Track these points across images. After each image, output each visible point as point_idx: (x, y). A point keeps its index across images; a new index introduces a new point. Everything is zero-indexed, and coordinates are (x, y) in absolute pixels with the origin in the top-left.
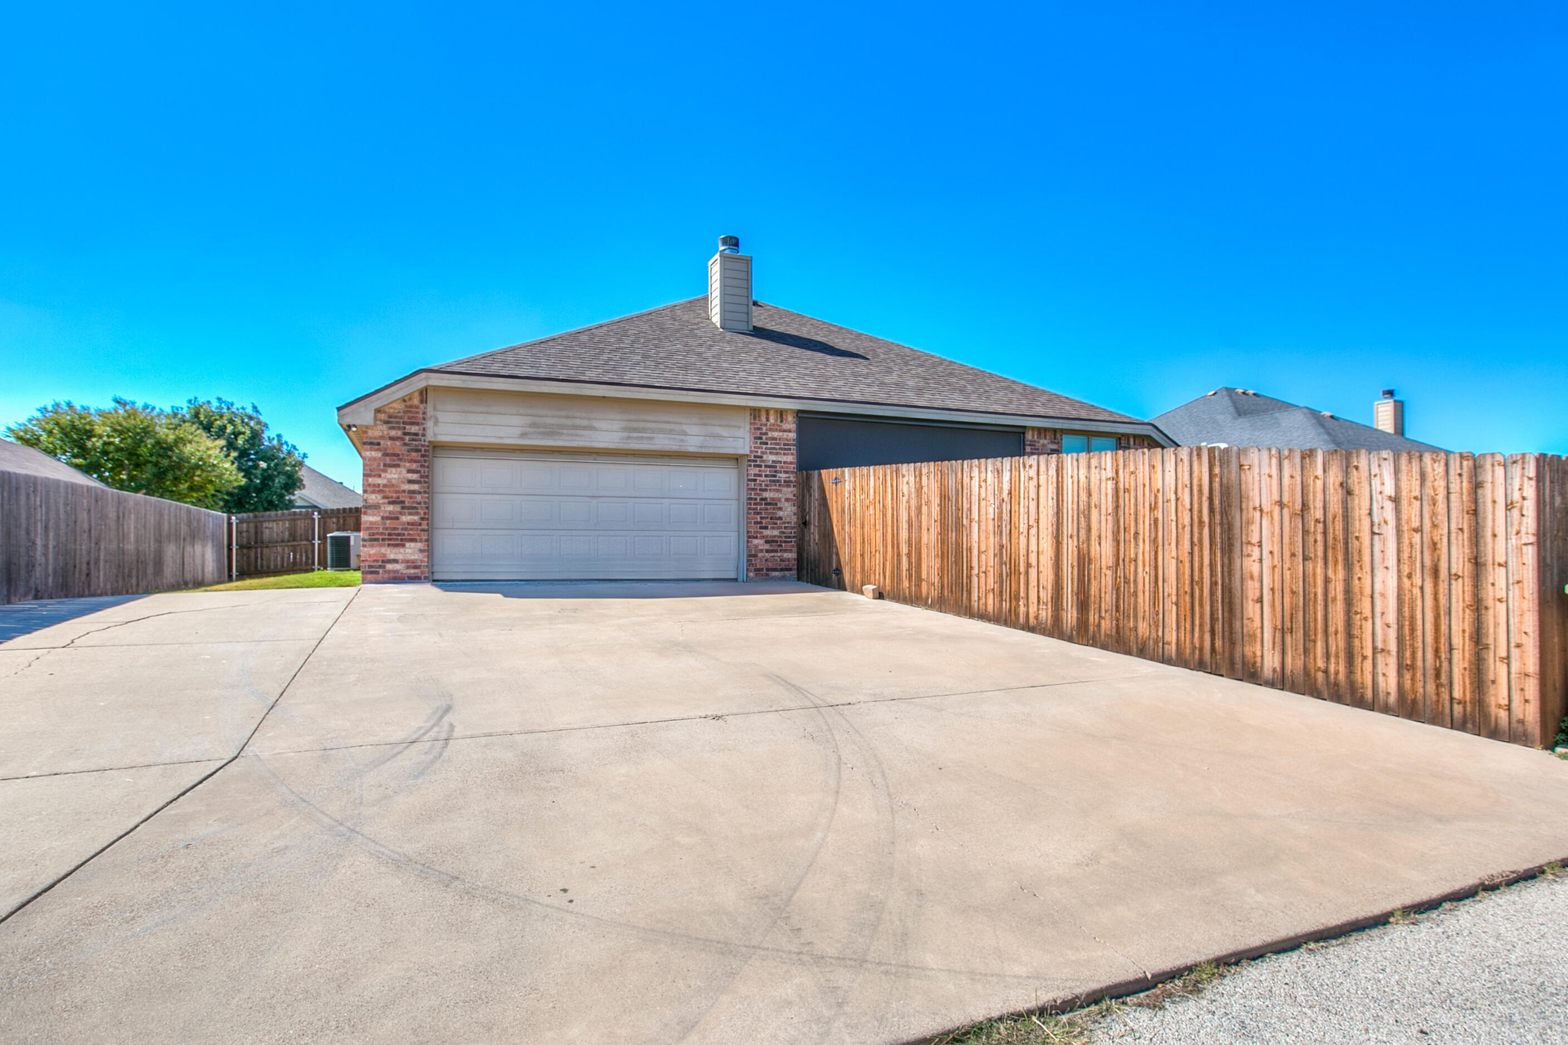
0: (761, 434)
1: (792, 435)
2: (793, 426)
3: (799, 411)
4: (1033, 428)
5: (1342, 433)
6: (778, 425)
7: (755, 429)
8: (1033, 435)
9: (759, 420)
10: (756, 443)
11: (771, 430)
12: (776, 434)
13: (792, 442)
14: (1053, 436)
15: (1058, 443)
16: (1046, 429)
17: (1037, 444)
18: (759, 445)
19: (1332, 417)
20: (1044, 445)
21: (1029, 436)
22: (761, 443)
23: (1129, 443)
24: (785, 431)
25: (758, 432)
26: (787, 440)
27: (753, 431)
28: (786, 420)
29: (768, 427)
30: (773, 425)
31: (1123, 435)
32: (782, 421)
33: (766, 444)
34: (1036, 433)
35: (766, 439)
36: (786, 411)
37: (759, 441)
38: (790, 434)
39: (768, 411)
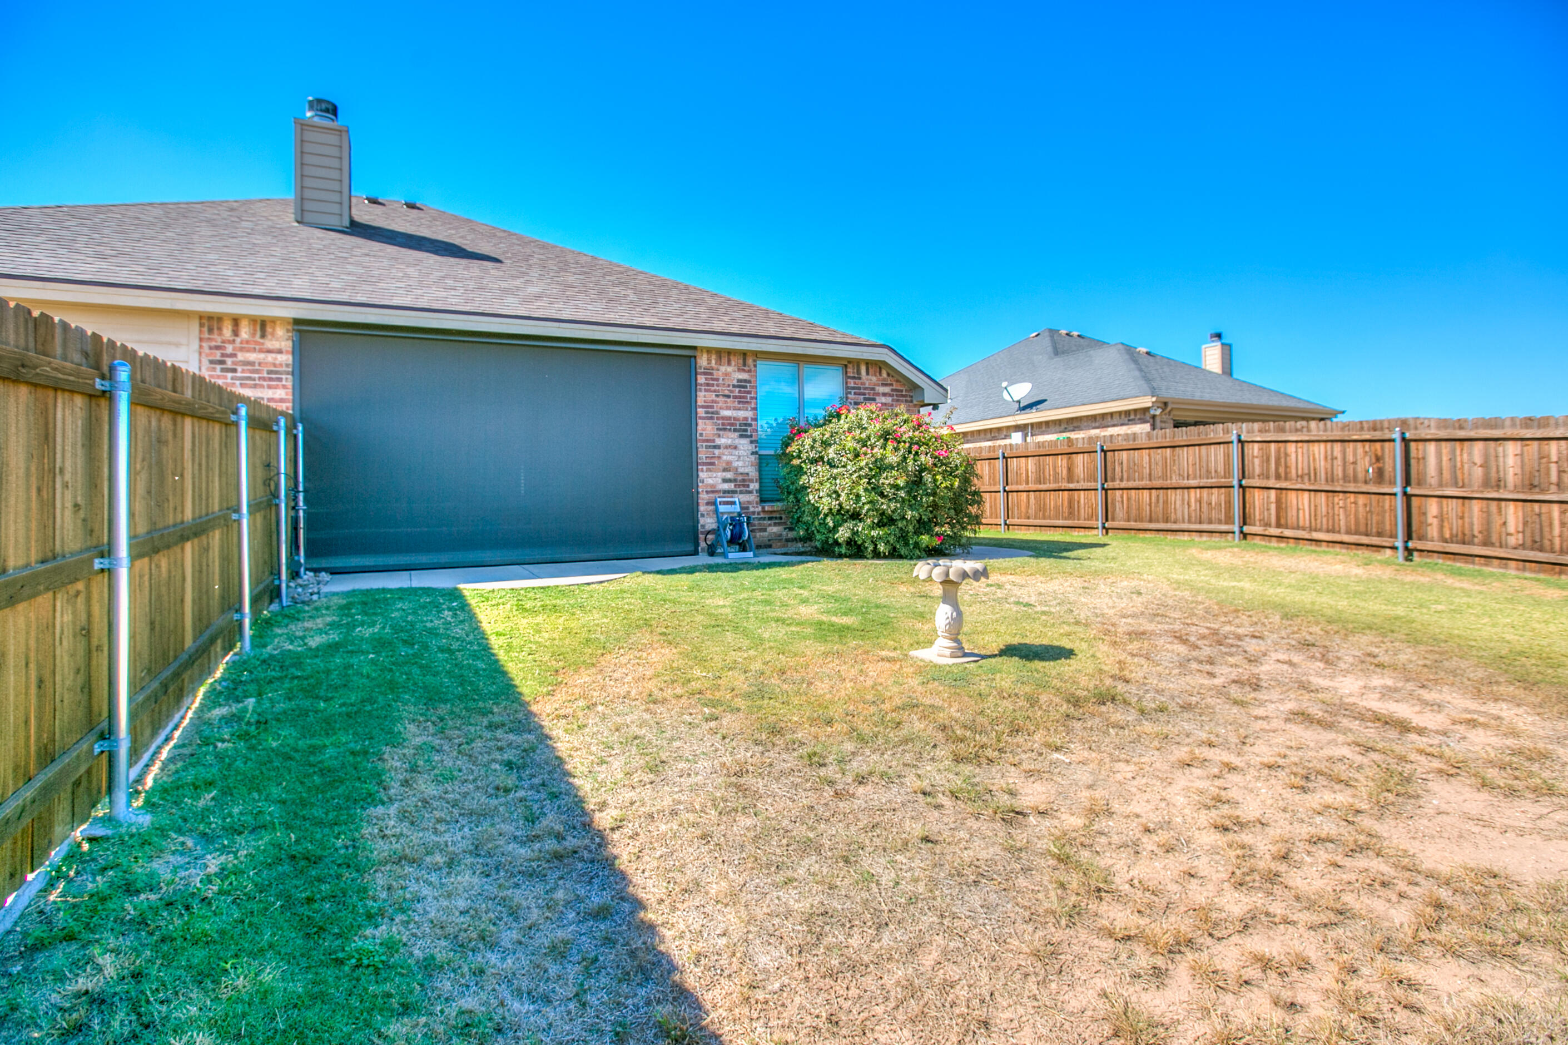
0: (223, 355)
1: (286, 358)
2: (287, 345)
3: (297, 322)
4: (709, 350)
5: (1157, 370)
6: (257, 343)
7: (211, 348)
8: (709, 360)
9: (220, 334)
10: (214, 369)
11: (242, 349)
12: (252, 357)
13: (284, 369)
14: (741, 361)
15: (749, 371)
16: (730, 352)
17: (714, 372)
18: (218, 373)
19: (1148, 353)
20: (727, 374)
21: (703, 361)
22: (223, 370)
23: (859, 372)
24: (269, 351)
25: (218, 353)
26: (275, 365)
27: (206, 350)
28: (273, 334)
29: (238, 344)
30: (247, 342)
31: (850, 361)
32: (263, 336)
33: (234, 371)
34: (714, 357)
35: (234, 363)
36: (274, 321)
37: (218, 367)
38: (279, 356)
39: (236, 321)
